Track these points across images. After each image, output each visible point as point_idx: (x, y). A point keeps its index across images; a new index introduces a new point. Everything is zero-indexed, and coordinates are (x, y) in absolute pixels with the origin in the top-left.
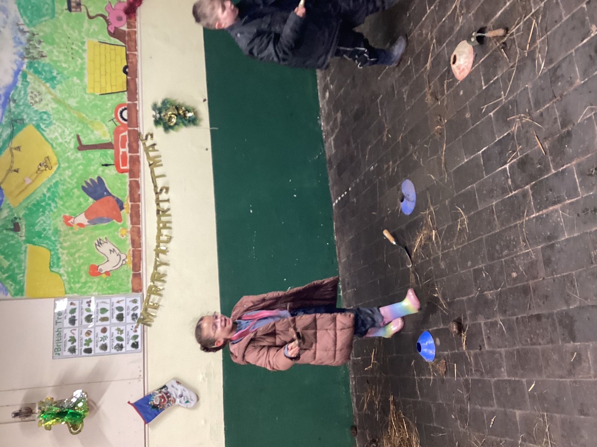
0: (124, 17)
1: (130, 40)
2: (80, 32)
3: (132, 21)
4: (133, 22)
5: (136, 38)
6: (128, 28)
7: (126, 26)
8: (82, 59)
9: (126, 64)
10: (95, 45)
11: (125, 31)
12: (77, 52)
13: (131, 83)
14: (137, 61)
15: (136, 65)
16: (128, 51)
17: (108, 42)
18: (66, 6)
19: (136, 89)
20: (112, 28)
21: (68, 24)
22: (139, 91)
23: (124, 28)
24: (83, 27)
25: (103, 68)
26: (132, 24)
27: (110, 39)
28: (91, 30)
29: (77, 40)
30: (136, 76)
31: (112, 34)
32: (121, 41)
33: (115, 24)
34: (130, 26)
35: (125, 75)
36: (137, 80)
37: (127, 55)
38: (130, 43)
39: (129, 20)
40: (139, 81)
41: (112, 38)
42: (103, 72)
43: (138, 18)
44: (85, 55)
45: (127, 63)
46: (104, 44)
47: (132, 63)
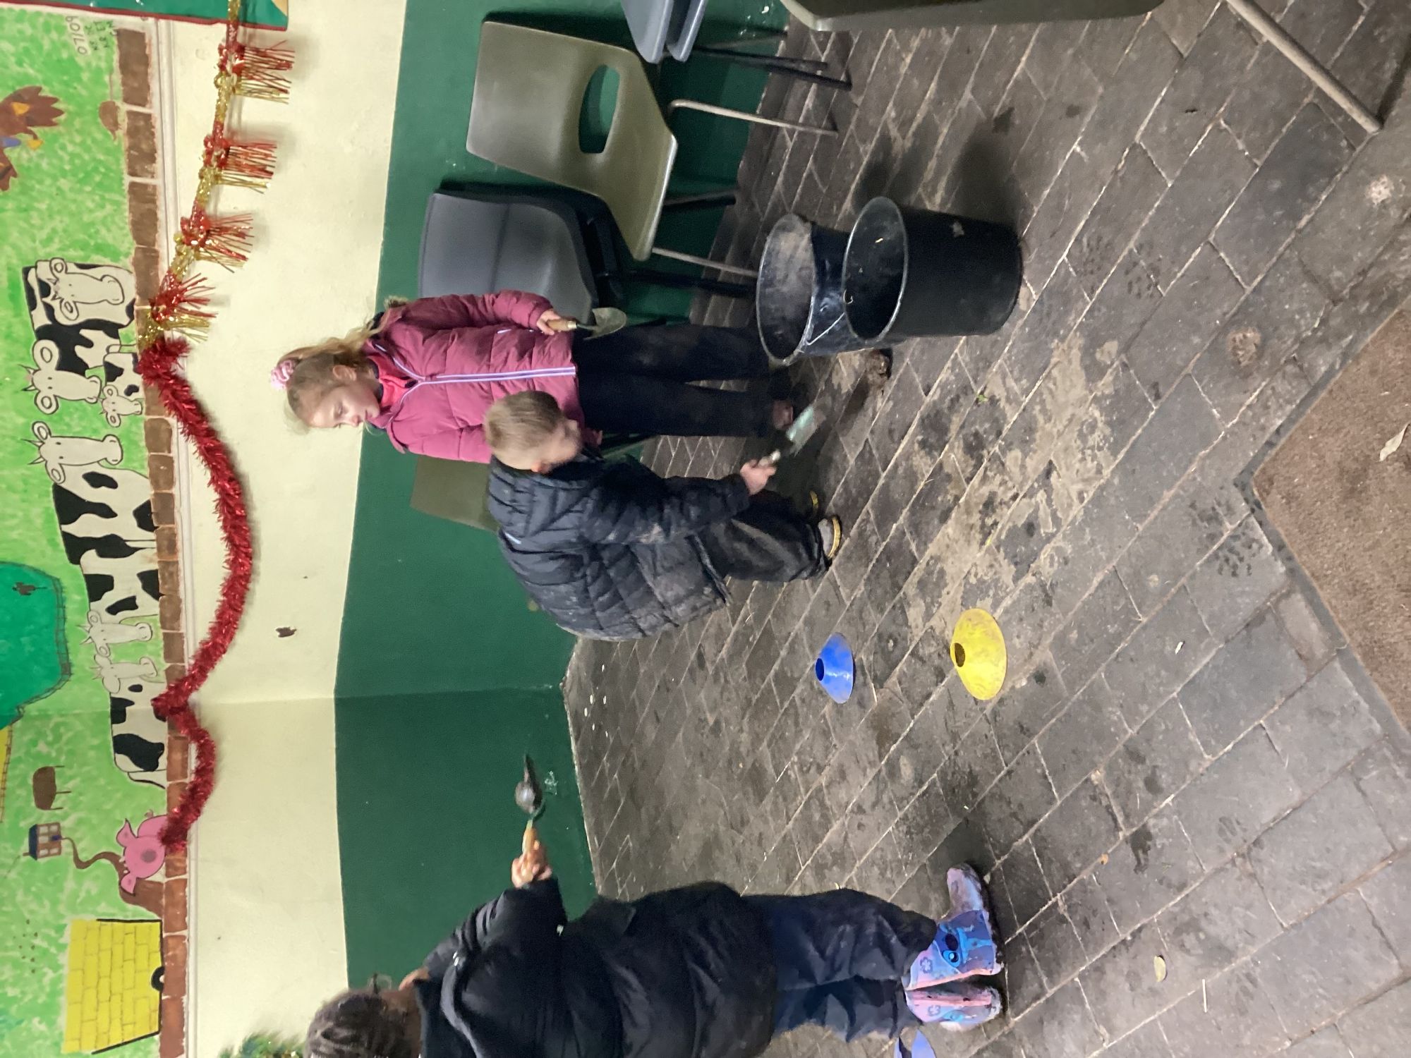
0: (161, 850)
1: (172, 904)
2: (55, 903)
3: (179, 856)
4: (179, 861)
5: (185, 896)
6: (168, 875)
7: (163, 870)
8: (56, 967)
9: (160, 965)
10: (88, 929)
11: (160, 884)
12: (45, 952)
13: (171, 1011)
14: (186, 954)
15: (185, 962)
16: (166, 932)
17: (121, 918)
18: (25, 847)
19: (182, 1022)
20: (130, 881)
21: (27, 891)
22: (190, 1028)
23: (160, 877)
24: (61, 890)
25: (104, 983)
26: (178, 864)
27: (125, 910)
28: (83, 895)
29: (46, 924)
30: (183, 990)
31: (128, 897)
32: (149, 909)
33: (138, 869)
34: (172, 869)
35: (157, 993)
36: (185, 998)
37: (163, 941)
38: (171, 910)
39: (171, 857)
40: (189, 1001)
41: (130, 907)
42: (104, 995)
43: (191, 848)
44: (63, 959)
45: (163, 960)
46: (109, 923)
47: (174, 958)
